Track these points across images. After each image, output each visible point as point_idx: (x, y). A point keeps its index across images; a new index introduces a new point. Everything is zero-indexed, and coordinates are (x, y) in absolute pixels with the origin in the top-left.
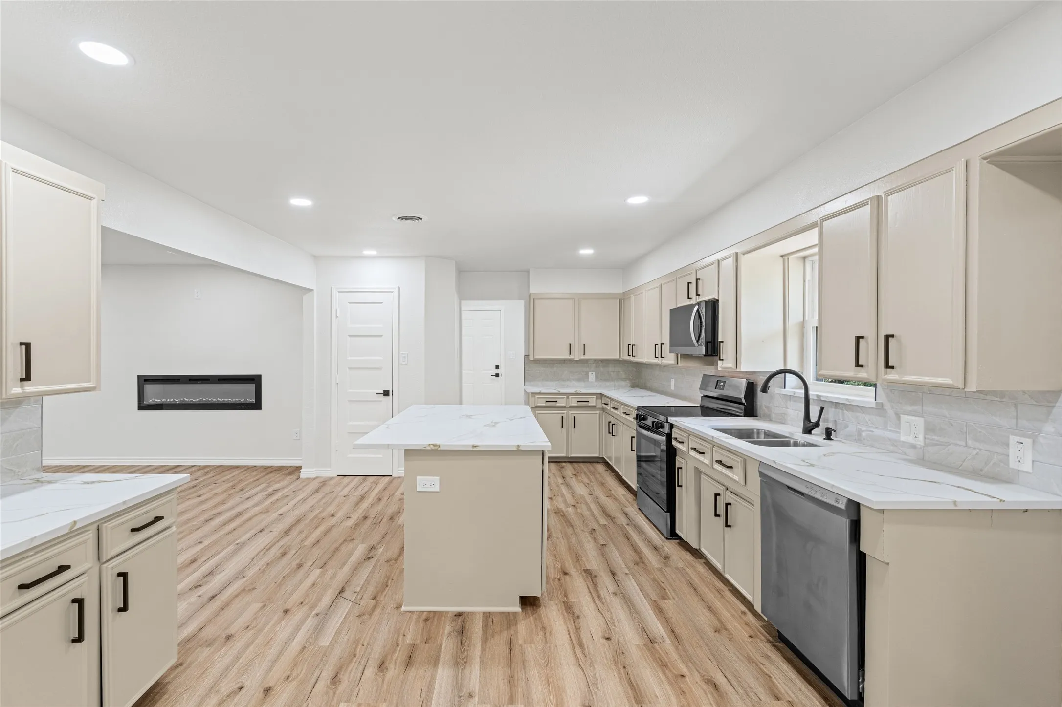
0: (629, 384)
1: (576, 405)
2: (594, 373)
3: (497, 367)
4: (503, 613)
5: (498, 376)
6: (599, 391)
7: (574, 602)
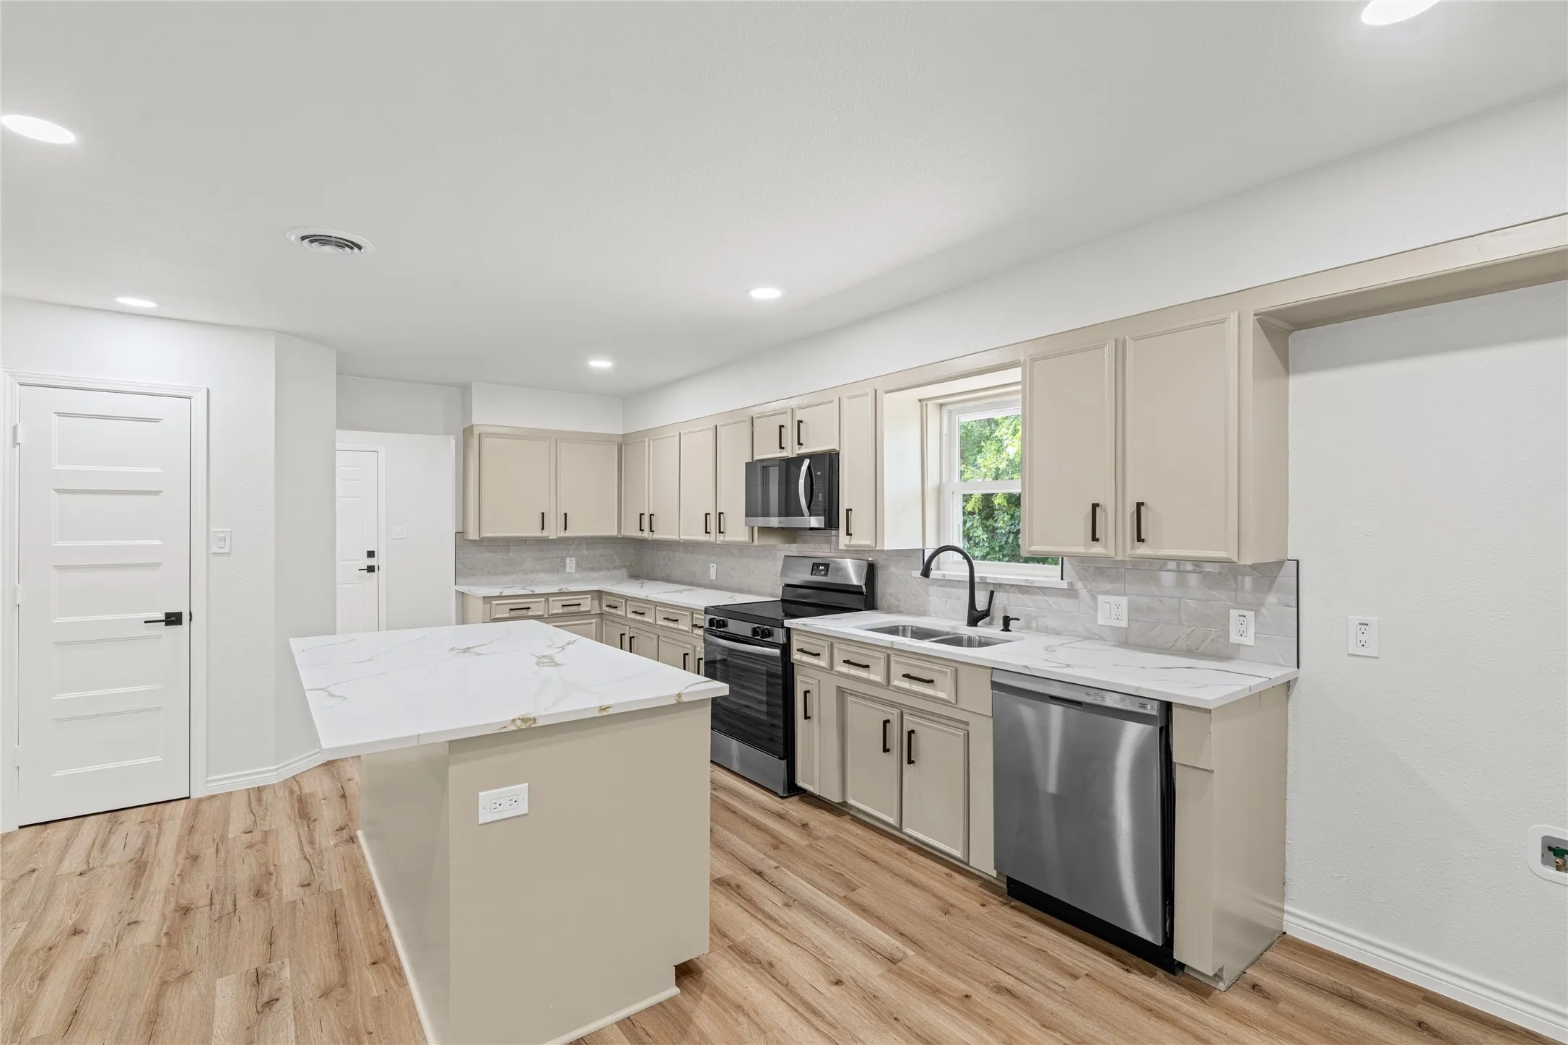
0: (625, 574)
1: (561, 611)
2: (574, 559)
3: (371, 554)
4: (652, 1008)
5: (373, 571)
6: (596, 588)
7: (744, 941)
